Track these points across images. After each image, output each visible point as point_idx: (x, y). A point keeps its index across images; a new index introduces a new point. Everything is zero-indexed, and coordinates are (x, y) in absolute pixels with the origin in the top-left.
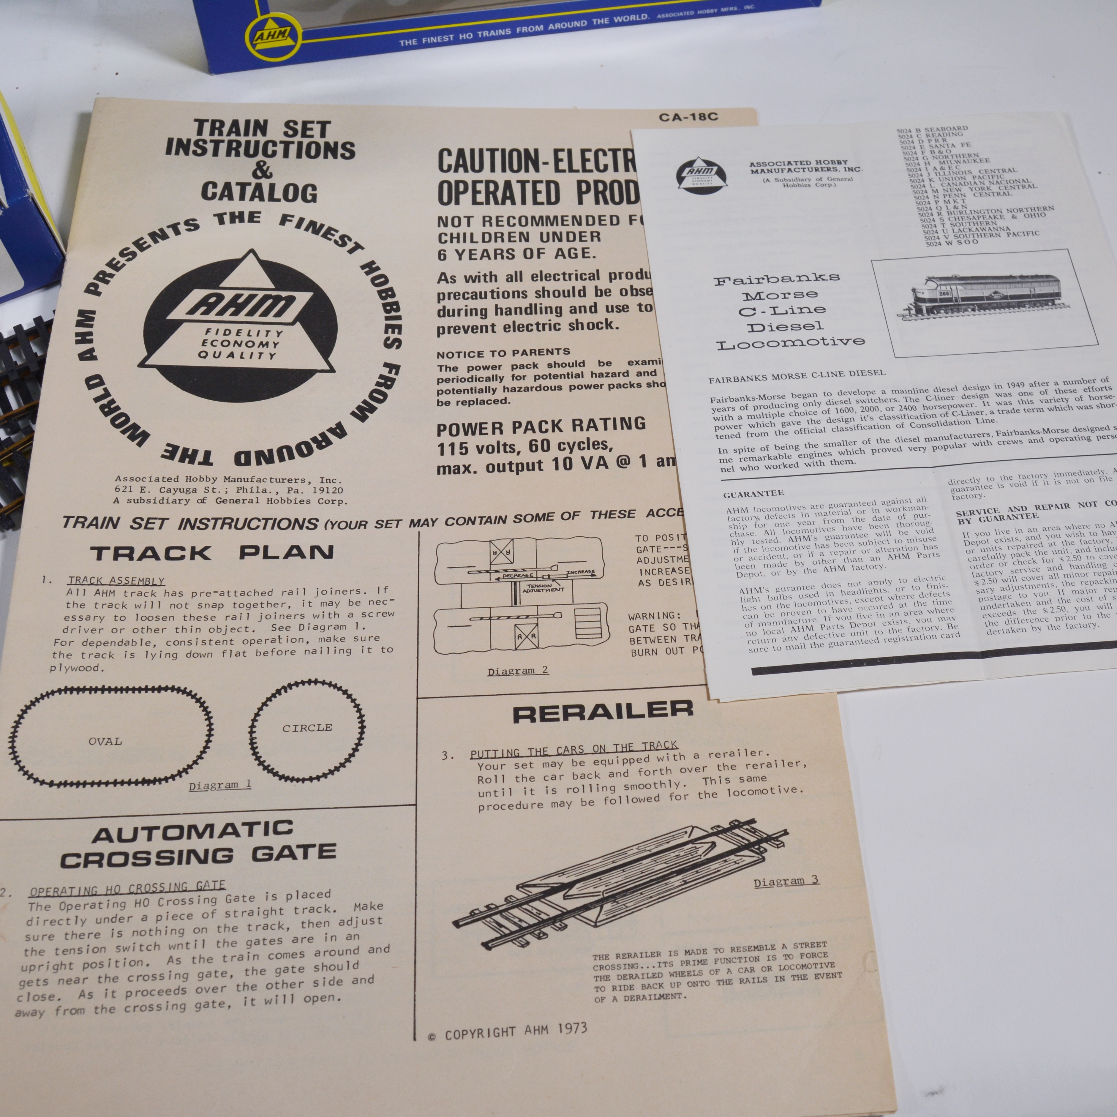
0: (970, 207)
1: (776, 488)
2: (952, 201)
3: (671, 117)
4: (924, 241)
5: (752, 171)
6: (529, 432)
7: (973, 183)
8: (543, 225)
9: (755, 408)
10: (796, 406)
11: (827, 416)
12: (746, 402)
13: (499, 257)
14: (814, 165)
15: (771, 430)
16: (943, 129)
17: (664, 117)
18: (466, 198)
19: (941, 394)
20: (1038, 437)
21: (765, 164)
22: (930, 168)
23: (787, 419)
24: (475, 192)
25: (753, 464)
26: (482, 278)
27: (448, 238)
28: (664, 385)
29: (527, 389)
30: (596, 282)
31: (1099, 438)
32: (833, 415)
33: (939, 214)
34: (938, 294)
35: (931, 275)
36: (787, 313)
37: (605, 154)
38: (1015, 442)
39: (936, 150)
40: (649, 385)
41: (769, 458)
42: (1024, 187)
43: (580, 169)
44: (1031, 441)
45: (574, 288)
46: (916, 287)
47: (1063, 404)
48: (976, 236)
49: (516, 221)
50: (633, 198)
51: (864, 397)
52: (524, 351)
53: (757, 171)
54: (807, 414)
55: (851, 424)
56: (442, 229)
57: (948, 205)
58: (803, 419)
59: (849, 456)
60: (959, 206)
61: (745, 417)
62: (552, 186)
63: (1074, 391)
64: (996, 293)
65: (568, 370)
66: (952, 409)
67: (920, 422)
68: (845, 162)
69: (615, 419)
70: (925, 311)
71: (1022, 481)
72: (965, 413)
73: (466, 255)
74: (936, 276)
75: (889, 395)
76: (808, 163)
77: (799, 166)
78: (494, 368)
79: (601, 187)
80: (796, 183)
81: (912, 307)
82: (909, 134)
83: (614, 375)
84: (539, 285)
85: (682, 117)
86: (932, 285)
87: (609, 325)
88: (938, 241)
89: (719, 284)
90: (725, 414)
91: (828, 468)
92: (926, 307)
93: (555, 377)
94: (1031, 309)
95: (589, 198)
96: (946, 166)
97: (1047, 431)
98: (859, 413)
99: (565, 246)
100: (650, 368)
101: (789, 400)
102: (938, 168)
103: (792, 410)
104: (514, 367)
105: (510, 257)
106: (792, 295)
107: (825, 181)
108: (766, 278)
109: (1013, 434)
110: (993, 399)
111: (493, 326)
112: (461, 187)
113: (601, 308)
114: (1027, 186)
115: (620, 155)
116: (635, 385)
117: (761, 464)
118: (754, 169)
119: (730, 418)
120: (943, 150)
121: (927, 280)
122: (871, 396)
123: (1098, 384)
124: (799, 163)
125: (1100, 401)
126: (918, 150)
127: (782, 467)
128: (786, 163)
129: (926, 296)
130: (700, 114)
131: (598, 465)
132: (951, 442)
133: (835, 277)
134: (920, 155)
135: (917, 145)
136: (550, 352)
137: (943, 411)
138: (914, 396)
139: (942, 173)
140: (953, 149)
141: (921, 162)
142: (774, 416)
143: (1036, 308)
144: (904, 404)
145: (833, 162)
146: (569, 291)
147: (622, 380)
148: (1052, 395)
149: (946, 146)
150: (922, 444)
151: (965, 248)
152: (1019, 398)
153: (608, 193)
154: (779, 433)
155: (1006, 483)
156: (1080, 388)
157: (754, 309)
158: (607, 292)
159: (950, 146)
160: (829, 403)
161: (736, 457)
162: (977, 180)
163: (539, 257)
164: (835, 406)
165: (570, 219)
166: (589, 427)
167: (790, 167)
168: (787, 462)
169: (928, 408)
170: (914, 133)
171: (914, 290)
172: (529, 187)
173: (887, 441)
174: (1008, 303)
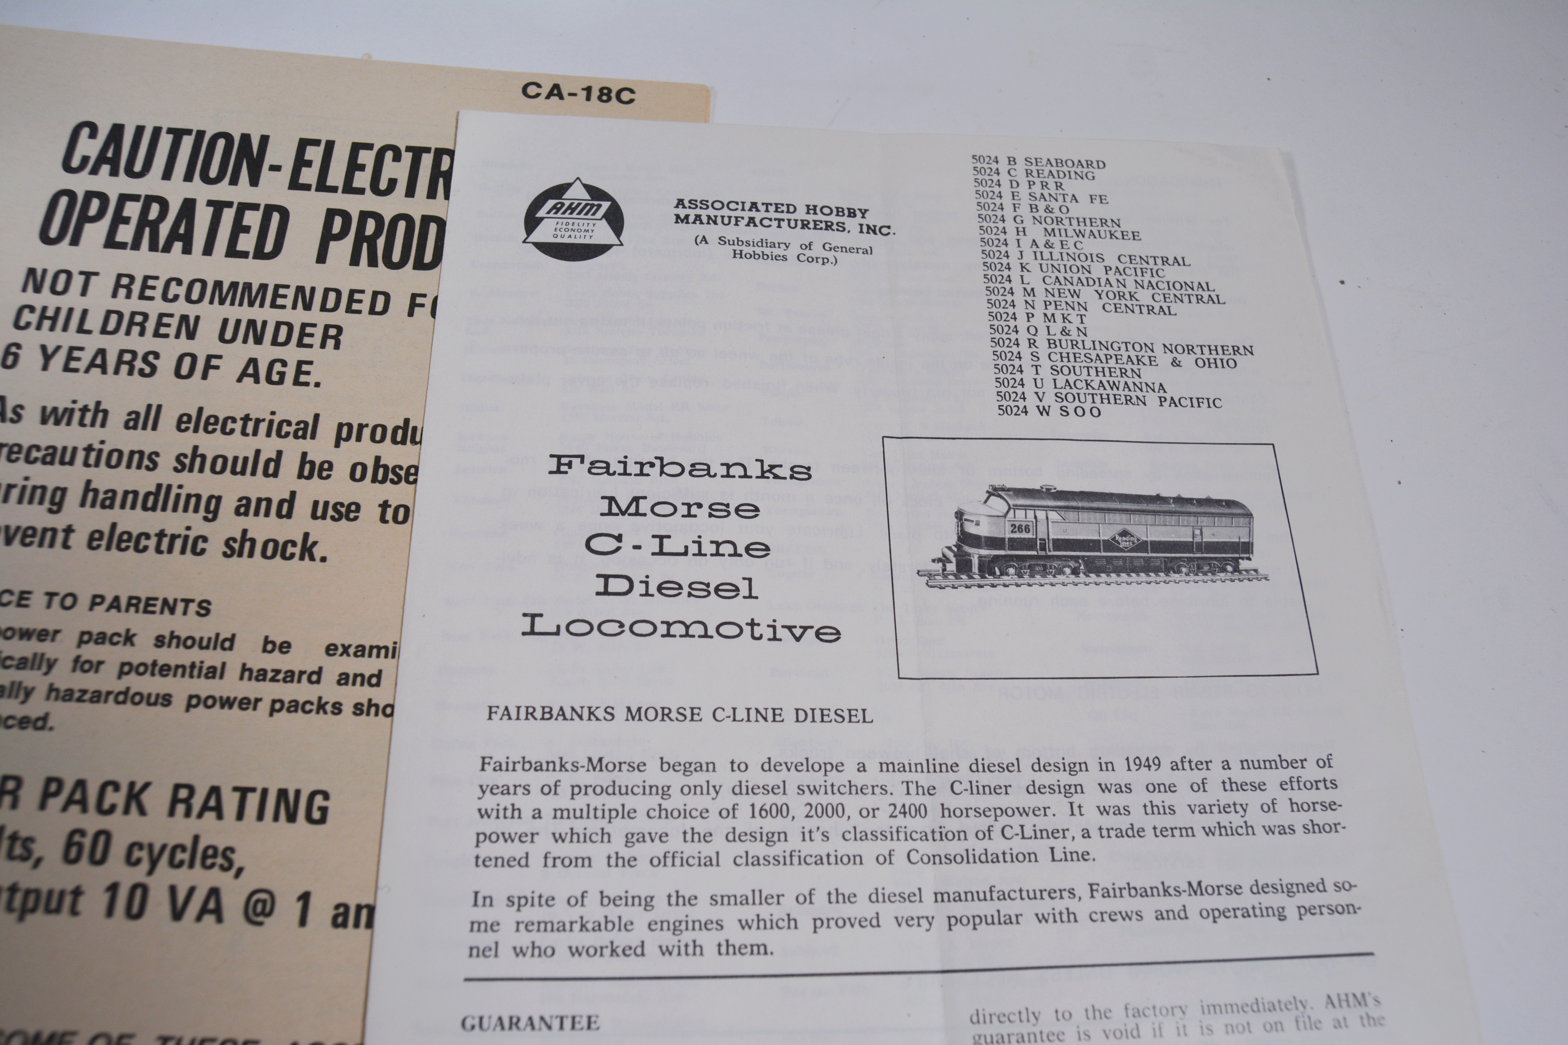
0: (1092, 335)
1: (582, 1010)
2: (1059, 318)
3: (545, 91)
4: (993, 402)
5: (678, 216)
6: (75, 809)
7: (1103, 282)
8: (232, 304)
9: (576, 790)
10: (665, 792)
11: (730, 823)
12: (558, 775)
13: (125, 368)
14: (801, 214)
15: (598, 852)
16: (1059, 162)
17: (532, 90)
18: (94, 233)
19: (985, 778)
20: (1174, 903)
21: (704, 204)
22: (1026, 242)
23: (641, 824)
24: (119, 219)
25: (543, 939)
26: (77, 415)
27: (34, 318)
28: (388, 710)
29: (97, 697)
30: (306, 445)
31: (1305, 911)
32: (744, 822)
33: (1032, 343)
34: (1008, 528)
35: (998, 483)
36: (685, 553)
37: (397, 158)
38: (1127, 917)
39: (1042, 205)
40: (358, 709)
41: (583, 927)
42: (1199, 299)
43: (340, 184)
44: (1160, 916)
45: (258, 452)
46: (966, 508)
47: (1236, 820)
48: (1098, 399)
49: (182, 291)
50: (428, 258)
51: (816, 779)
52: (117, 599)
53: (687, 217)
54: (685, 814)
55: (778, 849)
56: (31, 297)
57: (1051, 324)
58: (675, 827)
59: (762, 932)
60: (1072, 328)
61: (547, 813)
62: (276, 217)
63: (1260, 787)
64: (1124, 533)
65: (195, 655)
66: (1004, 820)
67: (928, 848)
68: (864, 212)
69: (265, 792)
70: (975, 569)
71: (1131, 1023)
72: (1029, 832)
73: (59, 360)
74: (1008, 485)
75: (873, 776)
76: (791, 208)
77: (772, 214)
78: (43, 635)
79: (371, 226)
80: (758, 250)
81: (950, 555)
82: (994, 166)
83: (290, 676)
84: (186, 442)
85: (565, 93)
86: (998, 505)
87: (307, 550)
88: (1021, 404)
89: (558, 471)
90: (506, 801)
91: (711, 963)
92: (980, 557)
93: (165, 670)
94: (1192, 577)
95: (341, 250)
96: (1055, 241)
97: (1197, 889)
98: (801, 821)
99: (265, 353)
100: (367, 666)
101: (654, 776)
102: (1041, 242)
103: (654, 801)
104: (85, 638)
105: (147, 370)
106: (706, 510)
107: (817, 251)
108: (658, 463)
109: (1125, 893)
110: (1091, 799)
111: (69, 530)
112: (95, 206)
113: (302, 507)
114: (1205, 299)
115: (427, 160)
116: (329, 708)
117: (561, 941)
118: (682, 212)
119: (516, 812)
120: (1054, 205)
121: (990, 494)
122: (833, 777)
123: (1311, 773)
124: (772, 208)
125: (1311, 815)
126: (1007, 201)
127: (607, 952)
128: (747, 207)
129: (984, 530)
130: (601, 90)
131: (204, 911)
132: (987, 908)
133: (799, 473)
134: (1009, 213)
135: (1006, 190)
136: (169, 607)
137: (983, 823)
138: (925, 779)
139: (1046, 255)
140: (1072, 206)
141: (1010, 226)
142: (611, 814)
143: (1201, 577)
144: (900, 799)
145: (839, 211)
146: (246, 459)
147: (302, 691)
148: (1215, 794)
149: (1060, 198)
150: (928, 907)
151: (1075, 426)
152: (1147, 797)
153: (381, 242)
154: (616, 861)
155: (1096, 1028)
156: (1273, 777)
157: (619, 538)
158: (324, 470)
159: (1068, 199)
160: (739, 789)
161: (507, 916)
162: (1112, 277)
163: (205, 376)
164: (751, 798)
165: (291, 293)
166: (205, 808)
167: (753, 214)
168: (622, 939)
169: (952, 813)
170: (1003, 166)
171: (959, 515)
172: (228, 215)
173: (850, 899)
174: (1147, 560)
